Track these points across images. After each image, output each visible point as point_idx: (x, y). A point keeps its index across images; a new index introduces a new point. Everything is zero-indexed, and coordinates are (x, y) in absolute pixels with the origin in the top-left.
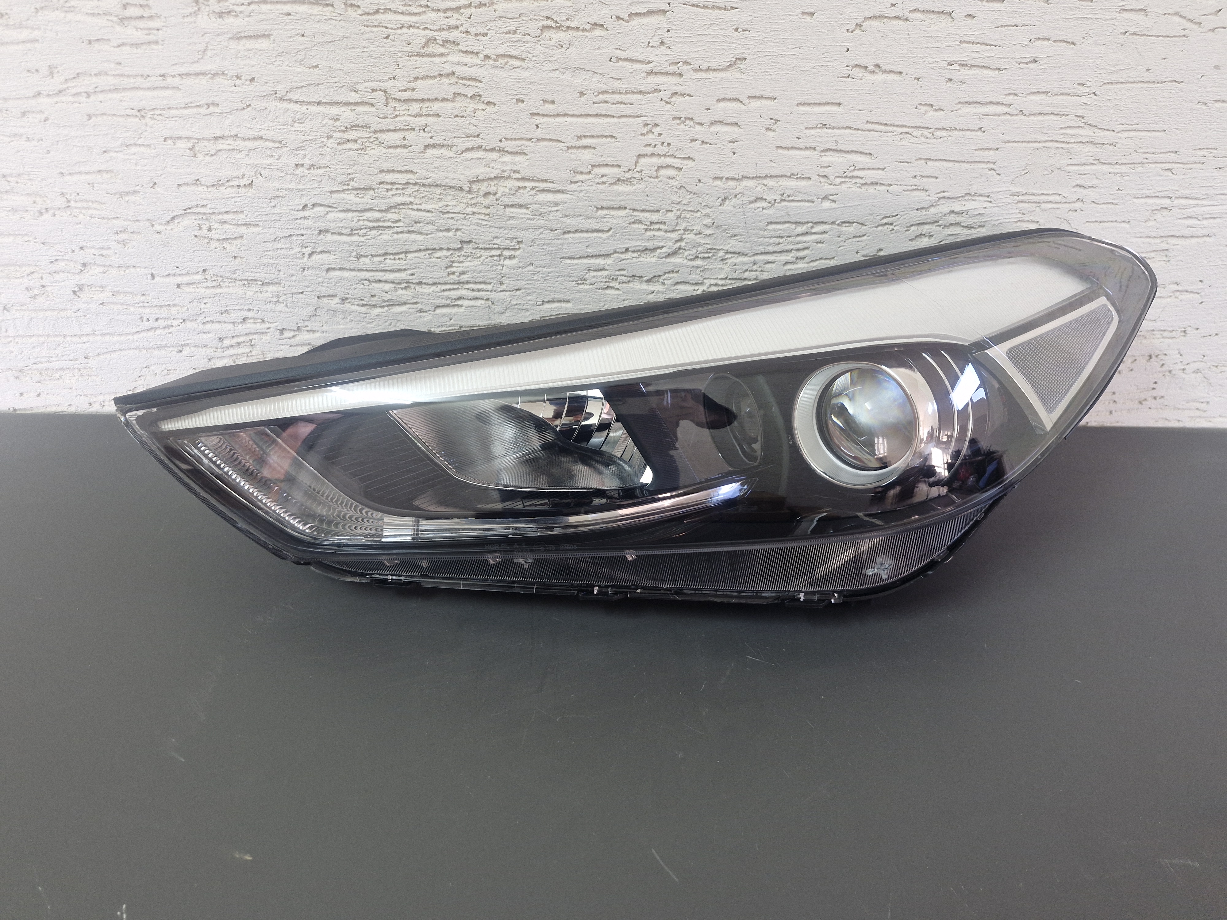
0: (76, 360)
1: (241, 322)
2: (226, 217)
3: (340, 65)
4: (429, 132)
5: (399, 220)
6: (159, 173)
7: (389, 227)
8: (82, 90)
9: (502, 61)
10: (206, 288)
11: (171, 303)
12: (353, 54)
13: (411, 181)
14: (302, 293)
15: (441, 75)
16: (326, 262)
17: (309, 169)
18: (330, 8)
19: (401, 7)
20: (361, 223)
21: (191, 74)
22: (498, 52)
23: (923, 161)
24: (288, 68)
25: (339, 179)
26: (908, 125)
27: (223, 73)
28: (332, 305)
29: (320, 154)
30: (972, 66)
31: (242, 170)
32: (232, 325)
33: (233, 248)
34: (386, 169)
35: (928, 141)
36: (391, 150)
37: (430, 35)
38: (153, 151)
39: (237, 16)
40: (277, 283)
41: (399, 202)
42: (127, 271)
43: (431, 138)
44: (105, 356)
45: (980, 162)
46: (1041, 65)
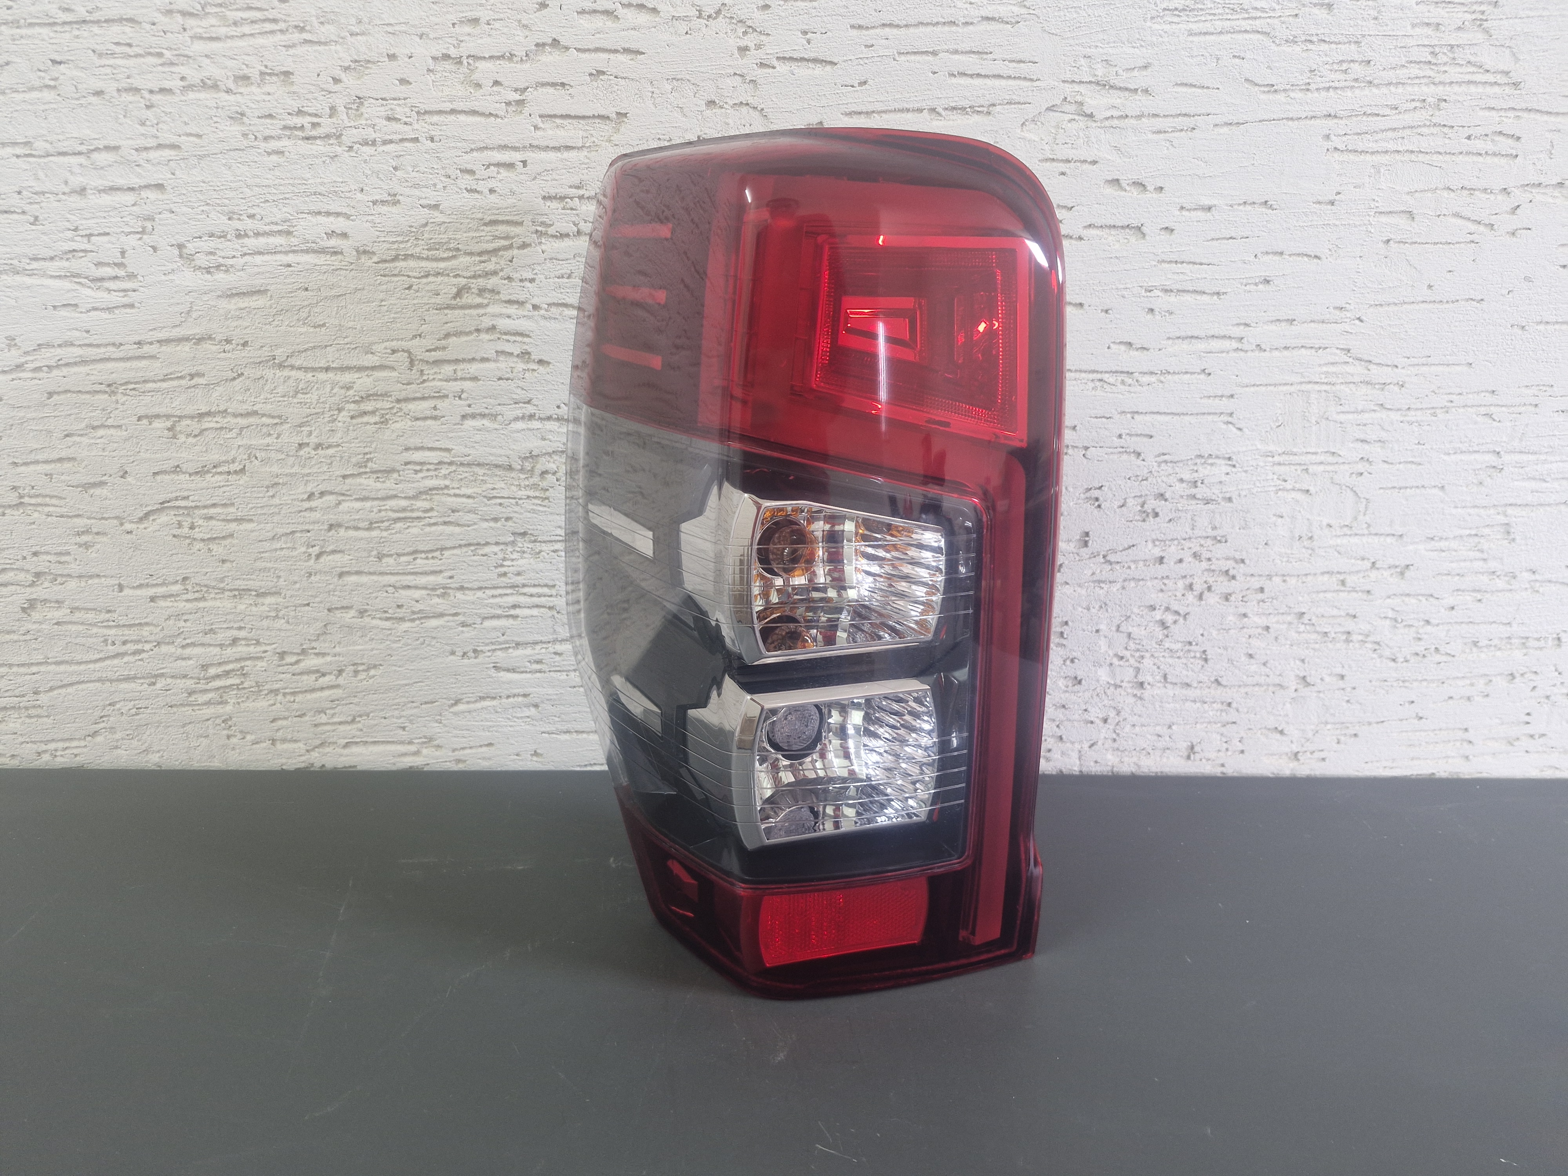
0: (23, 696)
1: (230, 645)
2: (212, 511)
3: (353, 323)
4: (467, 399)
5: (432, 509)
6: (132, 459)
7: (418, 518)
8: (42, 365)
9: (553, 309)
10: (187, 601)
11: (142, 621)
12: (368, 309)
13: (446, 460)
14: (308, 605)
15: (478, 330)
16: (339, 564)
17: (316, 449)
18: (340, 257)
19: (426, 252)
20: (383, 514)
21: (173, 340)
22: (550, 301)
23: (1129, 416)
24: (289, 329)
25: (354, 460)
26: (1100, 370)
27: (210, 338)
28: (347, 620)
29: (329, 431)
30: (1178, 291)
31: (233, 452)
32: (218, 649)
33: (221, 550)
34: (412, 446)
35: (1132, 389)
36: (419, 423)
37: (463, 283)
38: (125, 433)
39: (227, 271)
40: (276, 593)
41: (431, 486)
42: (90, 582)
43: (469, 406)
44: (60, 691)
45: (1209, 414)
46: (1277, 286)
